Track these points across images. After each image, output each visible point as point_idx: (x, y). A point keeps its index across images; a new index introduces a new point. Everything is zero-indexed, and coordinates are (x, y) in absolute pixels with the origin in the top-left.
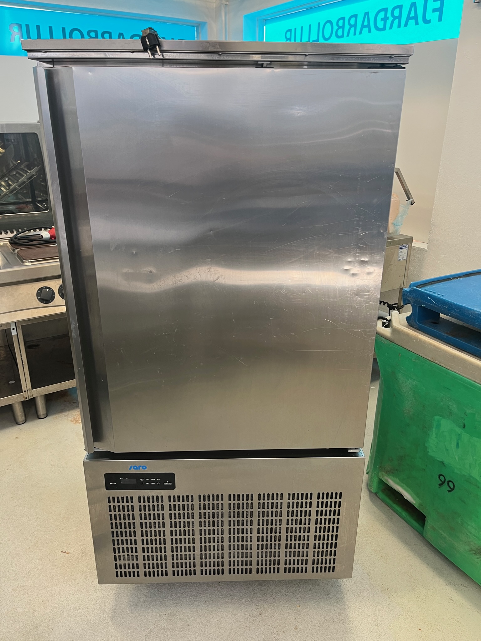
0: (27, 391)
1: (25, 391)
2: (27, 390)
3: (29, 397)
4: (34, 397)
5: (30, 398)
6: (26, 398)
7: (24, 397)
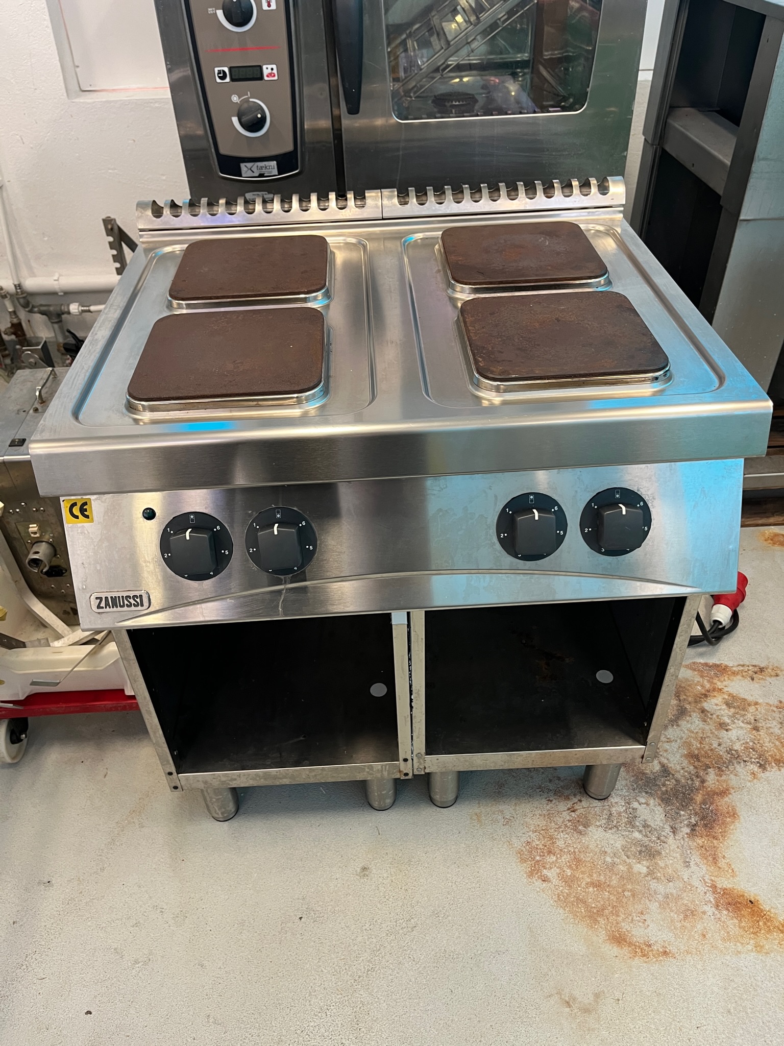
0: (410, 761)
1: (406, 760)
2: (412, 759)
3: (415, 770)
4: (427, 771)
5: (416, 773)
6: (406, 774)
7: (400, 771)
